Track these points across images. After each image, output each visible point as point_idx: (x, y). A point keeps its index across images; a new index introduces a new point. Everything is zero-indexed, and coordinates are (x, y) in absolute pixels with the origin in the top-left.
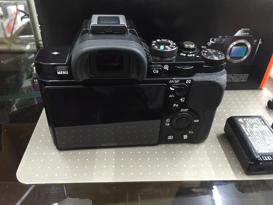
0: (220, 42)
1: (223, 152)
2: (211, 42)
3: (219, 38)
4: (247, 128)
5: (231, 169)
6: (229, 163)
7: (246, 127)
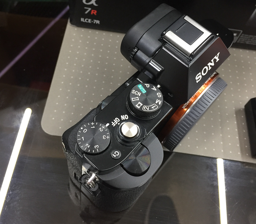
1: (236, 130)
5: (239, 150)
6: (239, 143)
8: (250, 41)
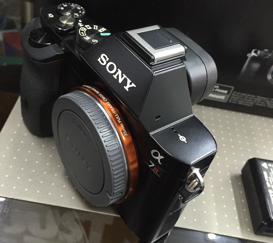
0: (264, 56)
1: (233, 199)
2: (253, 54)
3: (265, 52)
4: (270, 178)
5: (238, 223)
6: (237, 215)
7: (269, 175)
8: (243, 100)
